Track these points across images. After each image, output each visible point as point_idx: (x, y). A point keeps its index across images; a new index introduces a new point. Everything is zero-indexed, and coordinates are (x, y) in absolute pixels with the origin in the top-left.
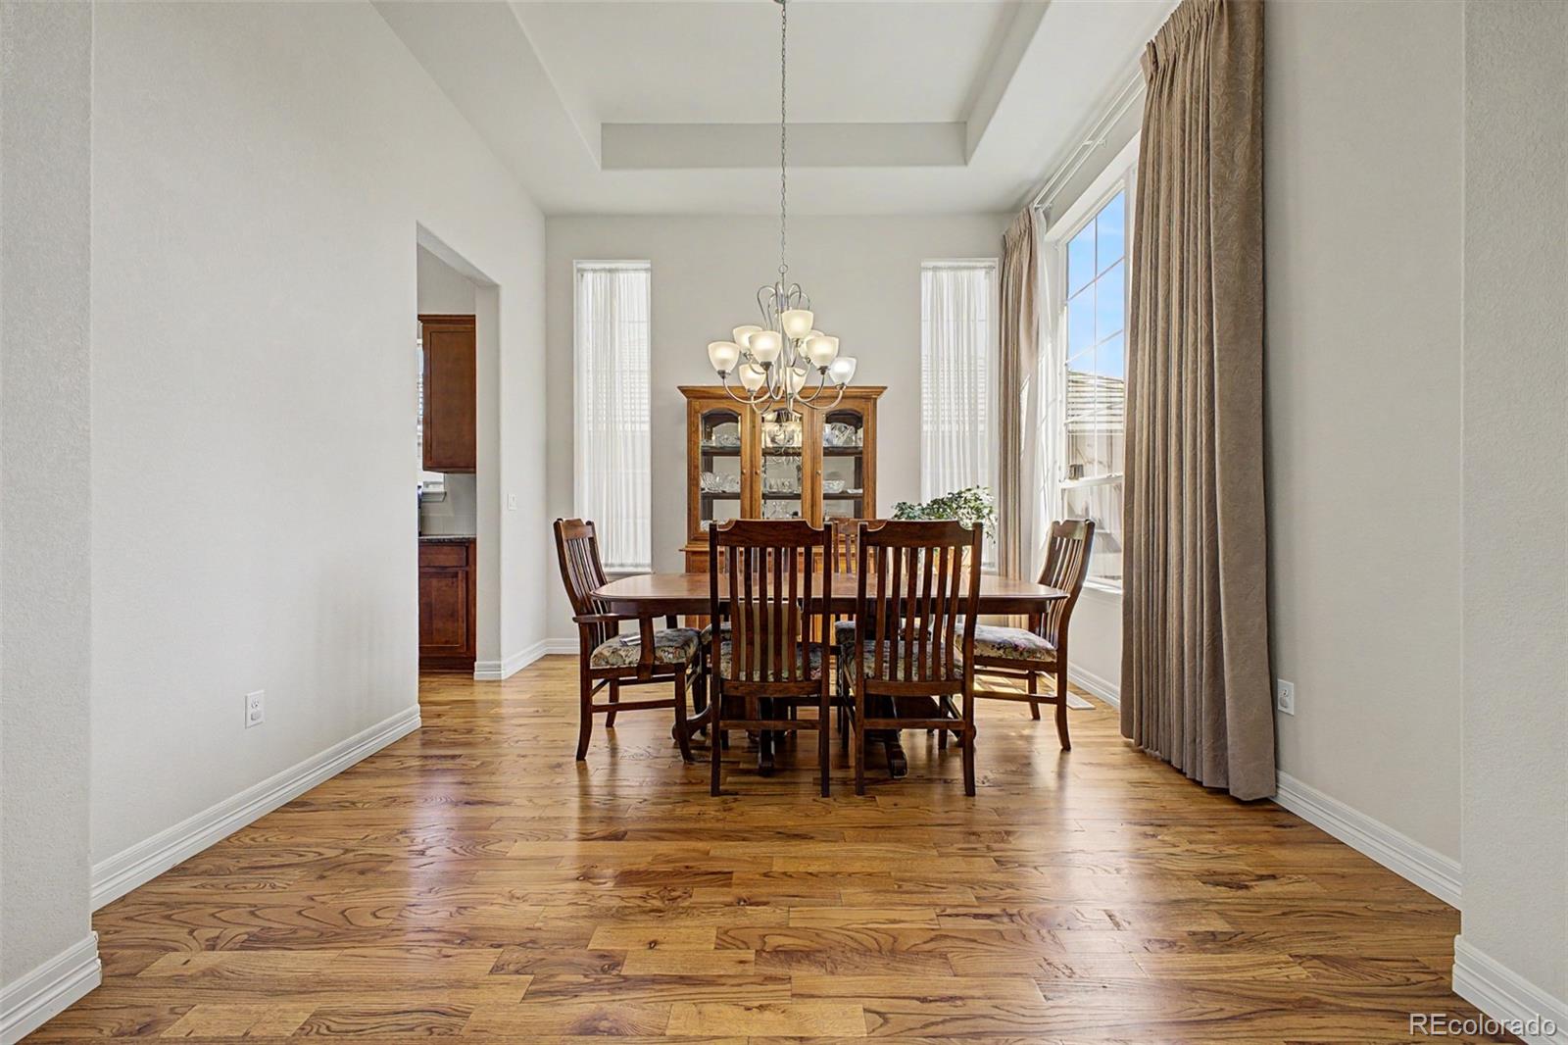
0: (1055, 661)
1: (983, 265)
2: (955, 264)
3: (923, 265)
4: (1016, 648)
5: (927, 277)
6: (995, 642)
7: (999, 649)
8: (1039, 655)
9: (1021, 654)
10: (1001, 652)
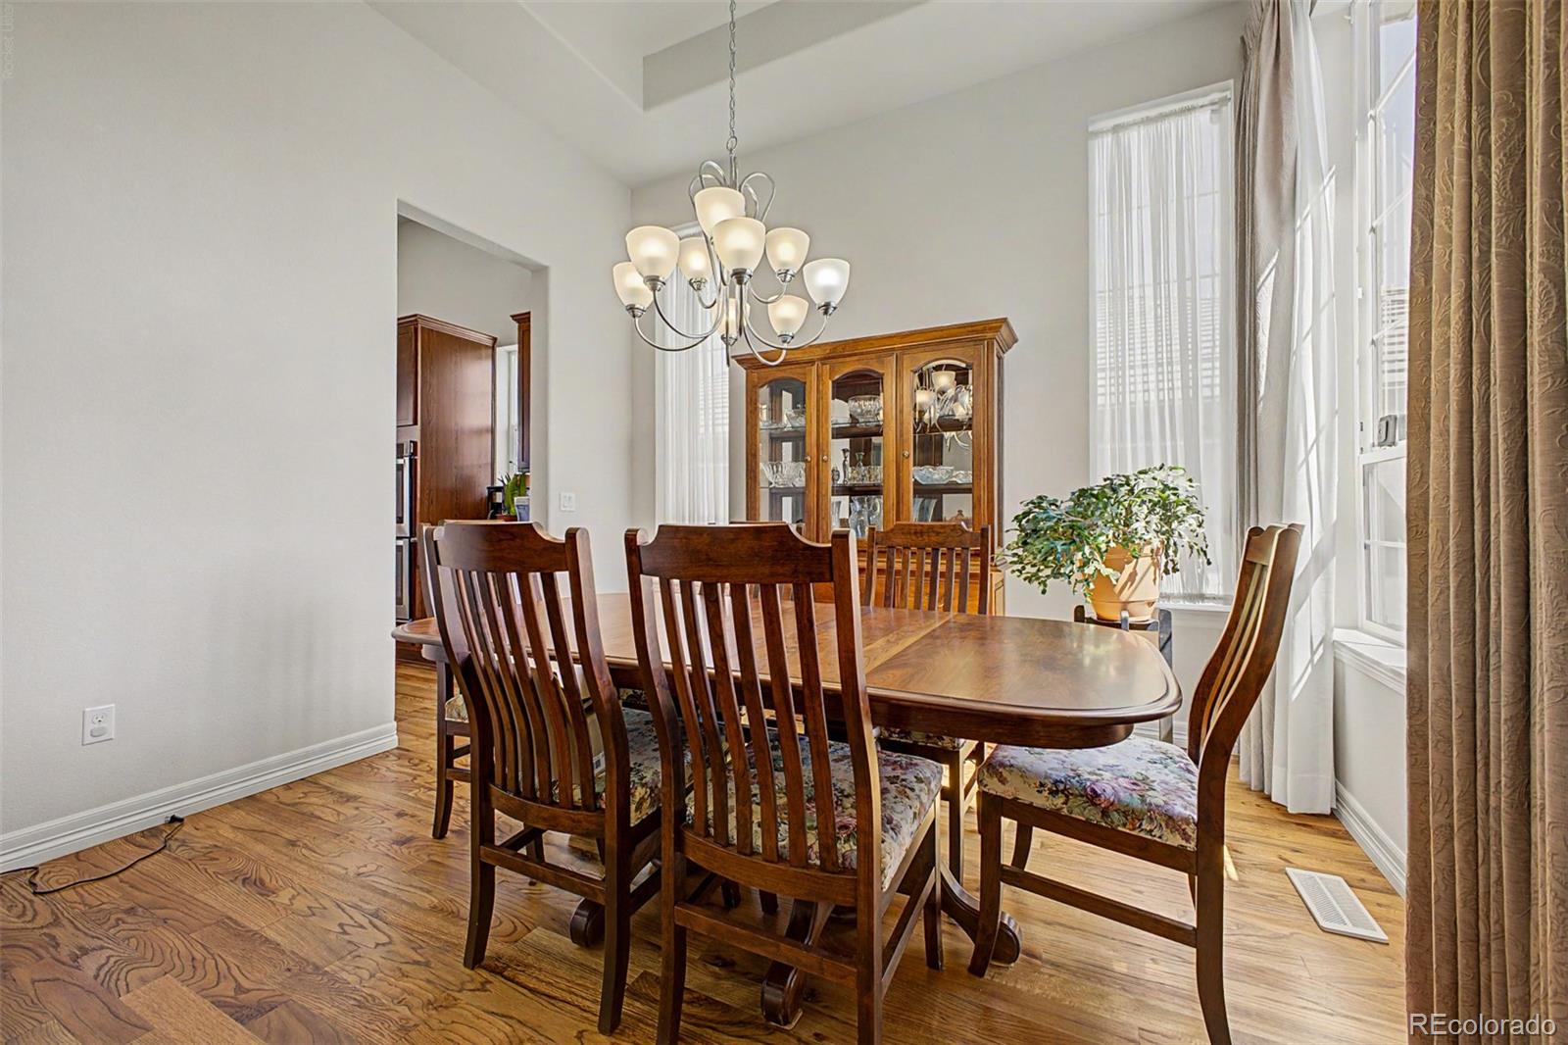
0: (1191, 846)
1: (1205, 100)
2: (1153, 113)
3: (1090, 129)
4: (1092, 797)
5: (1102, 151)
6: (1047, 777)
7: (1054, 793)
8: (1146, 826)
9: (1105, 813)
10: (1059, 801)
